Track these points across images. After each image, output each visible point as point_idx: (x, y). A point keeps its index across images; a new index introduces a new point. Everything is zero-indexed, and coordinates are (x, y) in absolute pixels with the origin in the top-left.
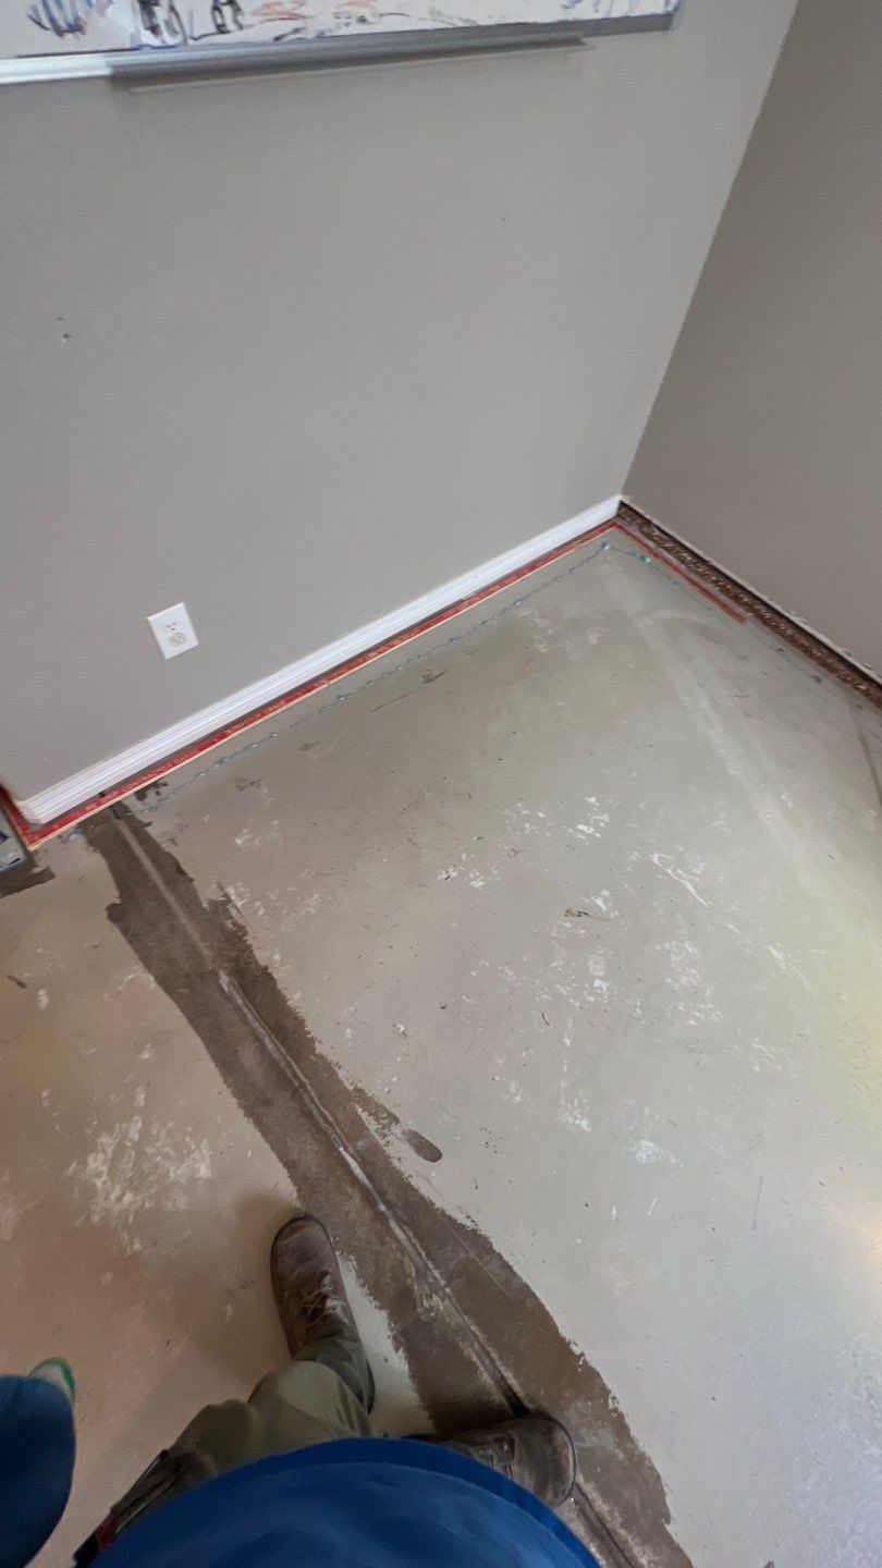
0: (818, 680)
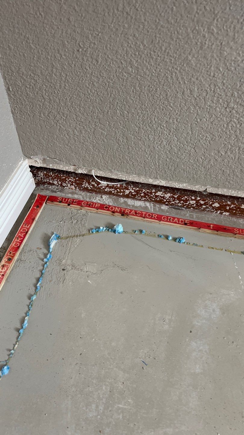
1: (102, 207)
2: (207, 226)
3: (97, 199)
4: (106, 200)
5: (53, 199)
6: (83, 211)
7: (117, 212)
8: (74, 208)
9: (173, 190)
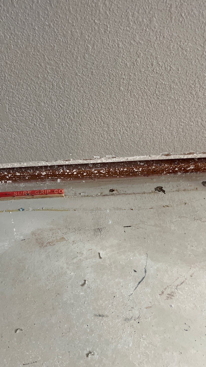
0: (160, 189)
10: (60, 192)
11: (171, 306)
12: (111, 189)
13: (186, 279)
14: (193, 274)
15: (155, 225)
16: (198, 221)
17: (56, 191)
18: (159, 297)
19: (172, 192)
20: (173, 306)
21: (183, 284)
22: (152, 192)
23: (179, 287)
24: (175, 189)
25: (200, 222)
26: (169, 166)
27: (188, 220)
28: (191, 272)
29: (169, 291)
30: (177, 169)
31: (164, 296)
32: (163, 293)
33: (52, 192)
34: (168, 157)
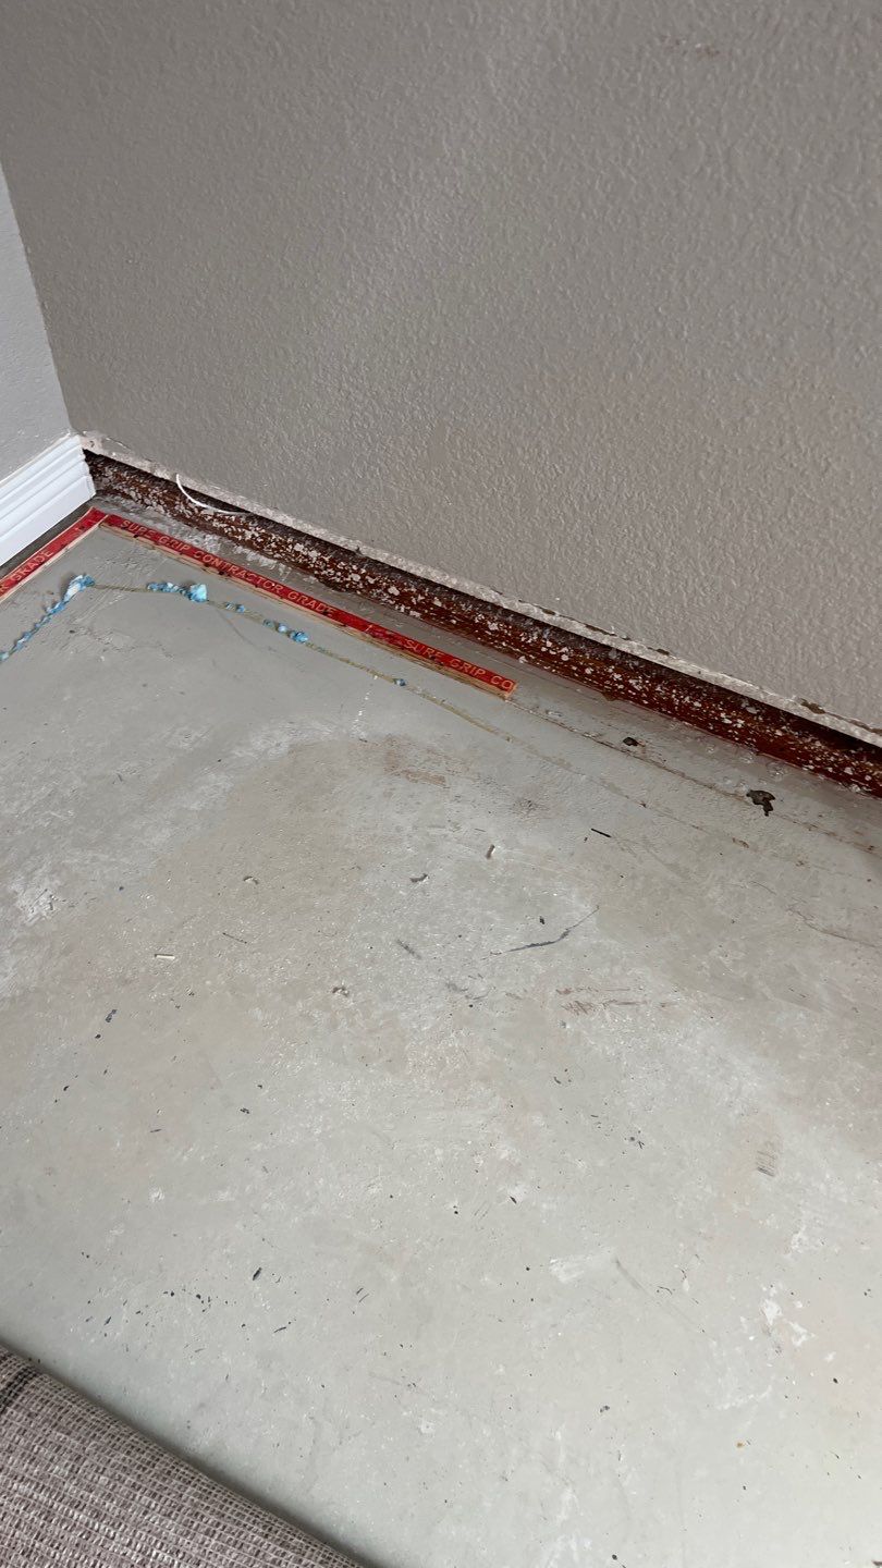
1: (193, 552)
2: (361, 625)
3: (195, 539)
4: (210, 543)
5: (114, 521)
6: (156, 552)
7: (214, 566)
8: (144, 543)
9: (325, 546)
10: (503, 685)
11: (564, 1024)
12: (633, 737)
13: (645, 1002)
14: (671, 1004)
15: (673, 867)
16: (796, 916)
17: (497, 680)
18: (552, 993)
19: (790, 820)
20: (568, 1027)
21: (630, 1007)
22: (735, 795)
23: (613, 1005)
24: (804, 819)
25: (800, 920)
26: (824, 750)
27: (769, 901)
28: (671, 997)
29: (583, 997)
30: (848, 771)
31: (565, 1000)
32: (567, 992)
33: (488, 677)
34: (815, 715)
